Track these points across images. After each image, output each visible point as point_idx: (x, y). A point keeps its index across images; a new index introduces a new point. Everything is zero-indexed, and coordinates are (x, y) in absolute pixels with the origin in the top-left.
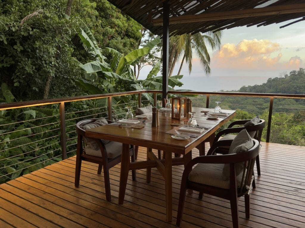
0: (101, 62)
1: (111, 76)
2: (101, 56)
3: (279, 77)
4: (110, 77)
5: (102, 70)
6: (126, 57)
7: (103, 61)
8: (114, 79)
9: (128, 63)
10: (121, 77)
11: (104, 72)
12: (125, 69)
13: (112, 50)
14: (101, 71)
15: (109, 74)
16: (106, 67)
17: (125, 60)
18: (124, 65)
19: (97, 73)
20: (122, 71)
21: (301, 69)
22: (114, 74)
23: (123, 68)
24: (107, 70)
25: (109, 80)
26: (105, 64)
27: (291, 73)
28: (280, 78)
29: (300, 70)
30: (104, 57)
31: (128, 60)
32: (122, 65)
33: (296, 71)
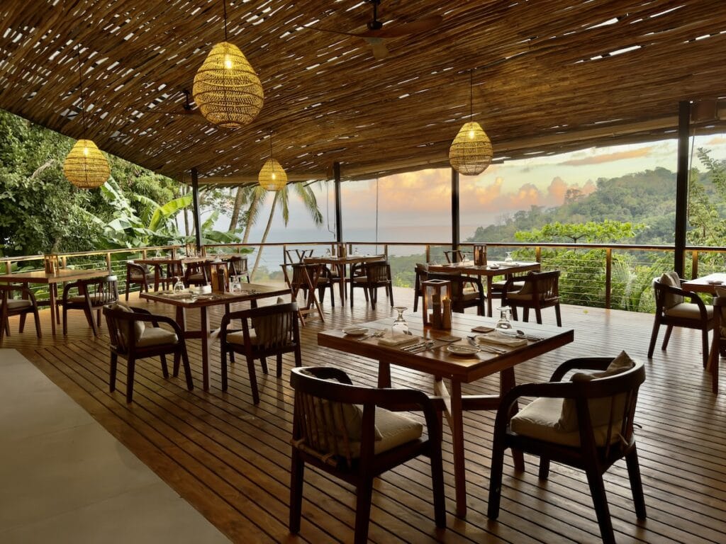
0: (130, 216)
1: (144, 232)
2: (129, 209)
3: (496, 225)
4: (142, 235)
5: (131, 226)
6: (162, 209)
7: (132, 215)
8: (147, 237)
9: (165, 215)
10: (156, 234)
11: (134, 229)
12: (161, 223)
13: (142, 199)
14: (130, 228)
15: (141, 230)
16: (137, 223)
17: (161, 212)
18: (160, 218)
19: (125, 230)
20: (157, 226)
21: (534, 207)
22: (146, 230)
23: (159, 222)
24: (138, 226)
25: (140, 238)
26: (135, 219)
27: (516, 215)
28: (498, 227)
29: (533, 209)
30: (132, 210)
31: (165, 213)
32: (156, 219)
33: (524, 212)
